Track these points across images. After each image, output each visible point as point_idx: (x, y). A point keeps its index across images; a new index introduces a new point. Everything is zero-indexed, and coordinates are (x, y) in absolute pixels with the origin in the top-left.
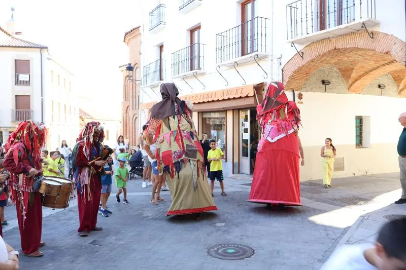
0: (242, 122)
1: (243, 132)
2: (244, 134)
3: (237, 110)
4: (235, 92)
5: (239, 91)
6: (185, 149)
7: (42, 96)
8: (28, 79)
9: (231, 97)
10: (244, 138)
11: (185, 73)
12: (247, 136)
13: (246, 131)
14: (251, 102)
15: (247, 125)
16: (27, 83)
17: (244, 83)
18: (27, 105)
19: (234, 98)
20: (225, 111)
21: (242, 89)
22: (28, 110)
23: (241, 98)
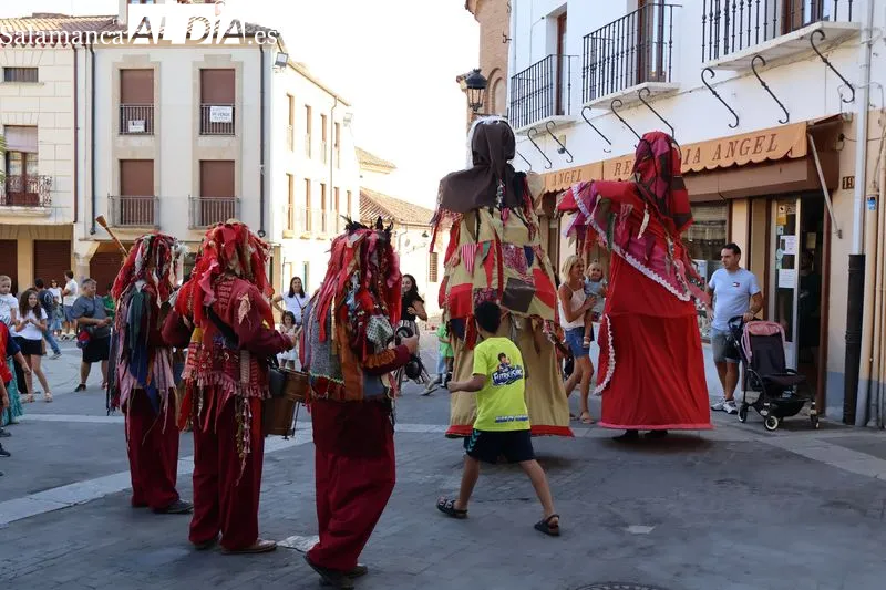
0: (778, 237)
1: (779, 265)
2: (782, 272)
3: (760, 201)
4: (752, 145)
5: (766, 144)
6: (505, 286)
7: (262, 163)
8: (230, 119)
9: (742, 161)
10: (780, 286)
11: (618, 94)
12: (789, 279)
13: (788, 262)
14: (798, 174)
15: (793, 245)
16: (228, 129)
17: (784, 119)
18: (228, 186)
19: (751, 165)
20: (726, 201)
21: (774, 135)
22: (228, 199)
23: (768, 162)
